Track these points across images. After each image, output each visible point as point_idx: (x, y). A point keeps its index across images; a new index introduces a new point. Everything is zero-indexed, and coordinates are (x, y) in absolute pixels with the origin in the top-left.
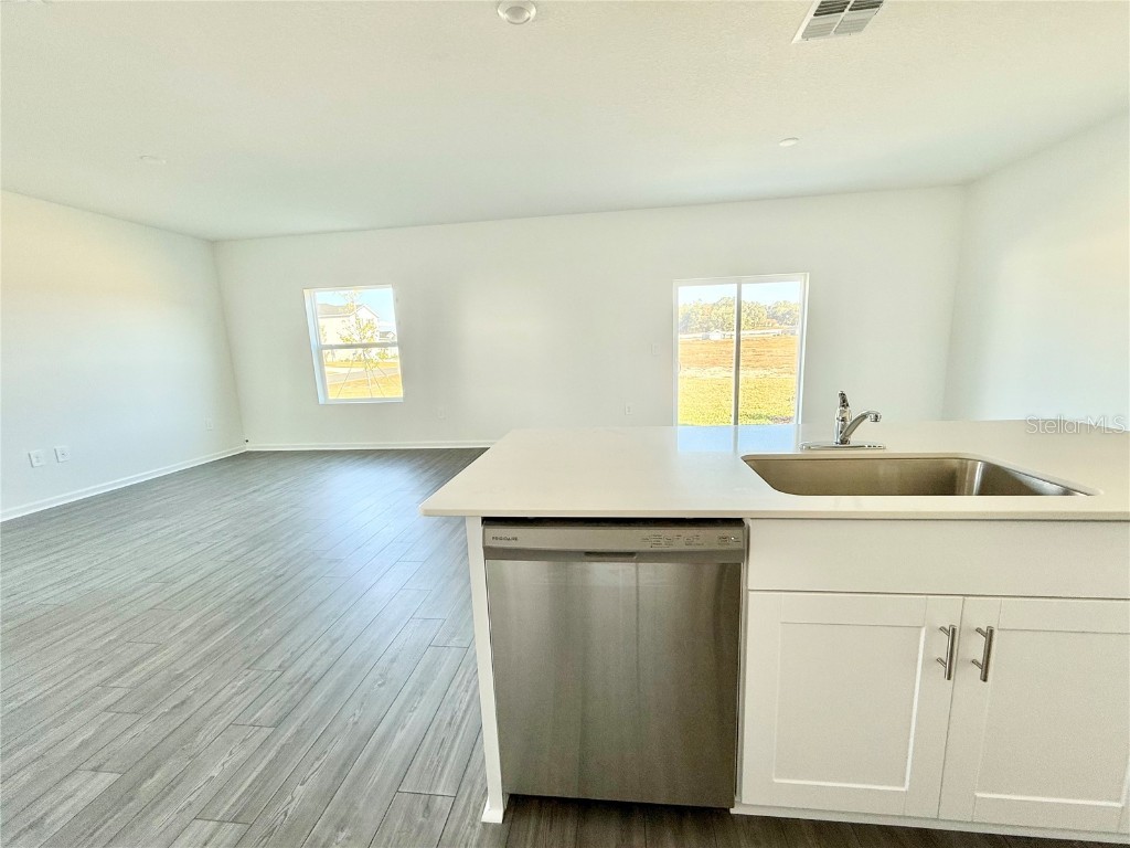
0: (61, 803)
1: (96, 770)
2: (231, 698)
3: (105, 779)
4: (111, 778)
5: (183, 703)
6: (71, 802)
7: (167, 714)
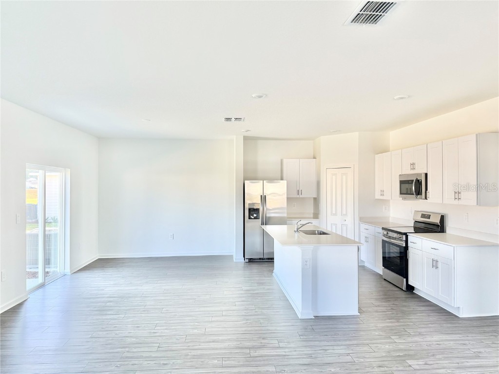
0: (421, 365)
1: (410, 366)
2: (369, 358)
3: (410, 362)
4: (408, 361)
5: (380, 367)
6: (419, 363)
7: (386, 367)
